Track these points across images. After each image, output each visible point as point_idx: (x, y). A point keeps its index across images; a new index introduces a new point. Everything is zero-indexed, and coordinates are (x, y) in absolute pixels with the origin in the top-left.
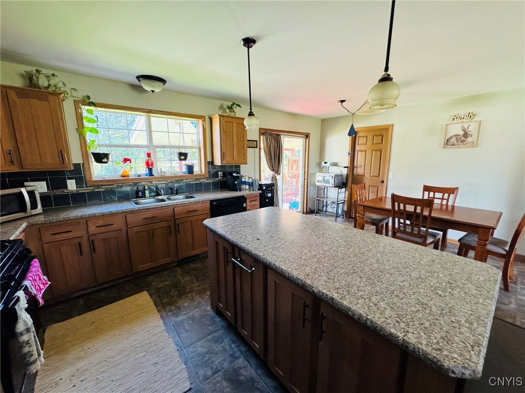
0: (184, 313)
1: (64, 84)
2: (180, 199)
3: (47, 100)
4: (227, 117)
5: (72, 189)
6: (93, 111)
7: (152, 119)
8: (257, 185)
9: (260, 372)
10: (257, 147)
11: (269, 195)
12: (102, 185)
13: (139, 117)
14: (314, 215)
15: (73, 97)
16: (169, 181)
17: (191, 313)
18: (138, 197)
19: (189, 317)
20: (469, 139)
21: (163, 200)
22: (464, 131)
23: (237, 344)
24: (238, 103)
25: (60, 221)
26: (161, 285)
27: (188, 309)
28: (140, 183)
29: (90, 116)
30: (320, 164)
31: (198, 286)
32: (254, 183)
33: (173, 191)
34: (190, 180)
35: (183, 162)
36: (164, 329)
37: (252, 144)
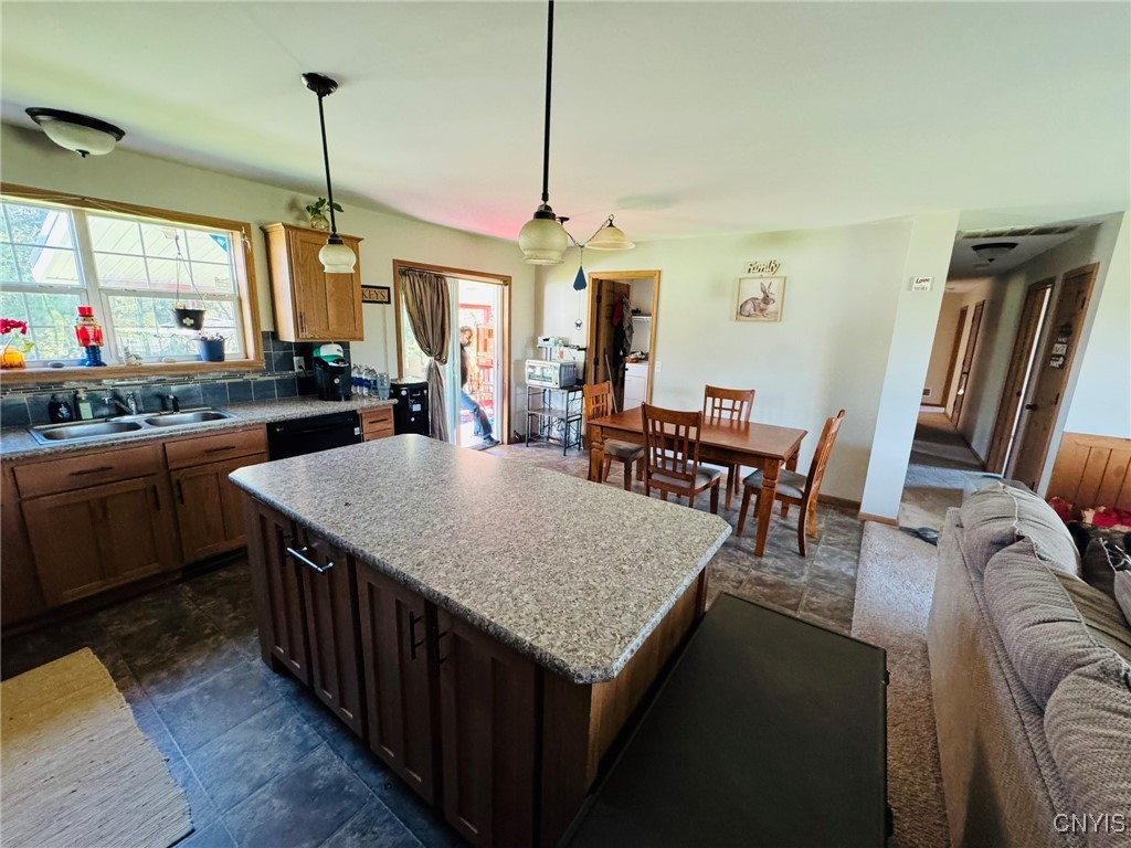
0: (193, 680)
2: (185, 422)
4: (306, 230)
7: (91, 220)
8: (386, 385)
9: (358, 763)
10: (389, 302)
11: (417, 408)
14: (524, 444)
16: (154, 378)
17: (211, 679)
18: (54, 420)
19: (205, 689)
20: (771, 308)
21: (135, 427)
22: (765, 292)
23: (317, 723)
26: (134, 629)
27: (204, 670)
28: (61, 383)
30: (534, 341)
31: (235, 618)
32: (379, 383)
33: (165, 403)
34: (216, 375)
35: (192, 333)
36: (135, 723)
37: (378, 295)
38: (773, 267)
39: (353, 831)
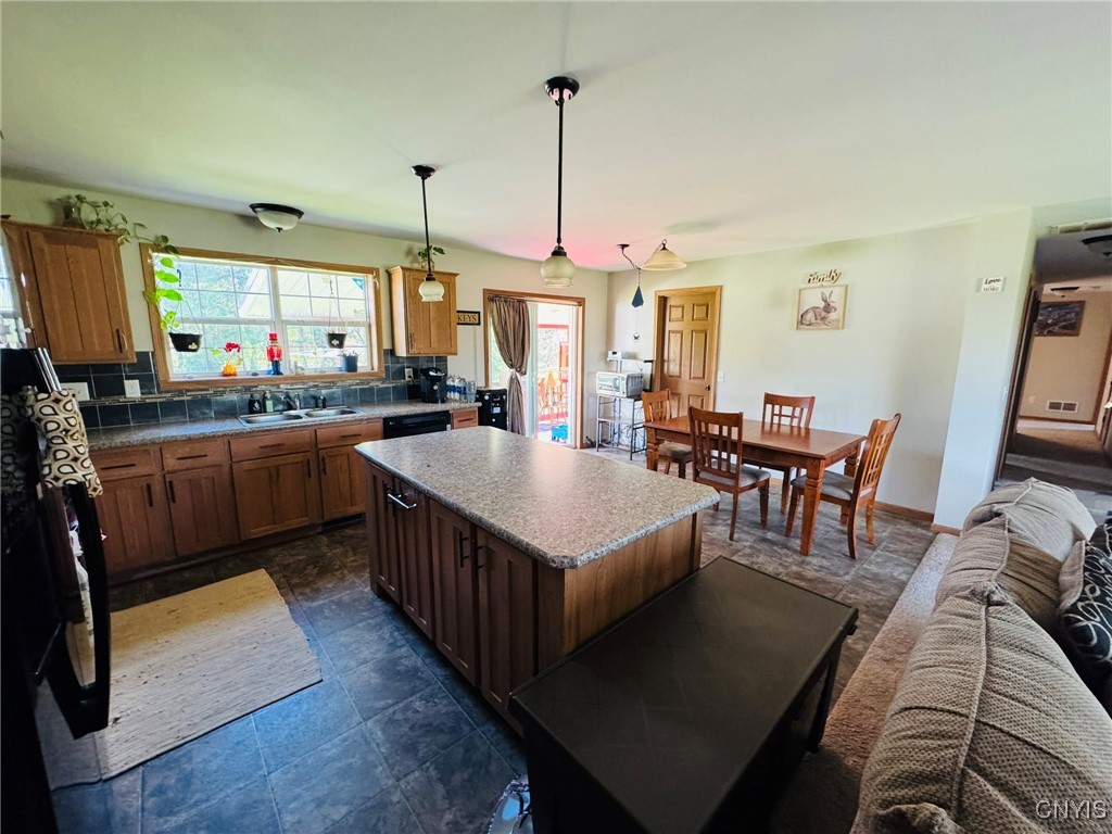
0: (325, 596)
1: (124, 219)
2: (328, 415)
3: (96, 246)
4: (417, 270)
5: (132, 396)
6: (171, 262)
7: (280, 273)
8: (474, 391)
9: (429, 661)
10: (479, 324)
11: (497, 410)
12: (187, 390)
13: (255, 270)
14: (595, 449)
15: (138, 238)
16: (311, 384)
17: (337, 597)
18: (252, 411)
19: (333, 602)
20: (833, 316)
21: (298, 417)
22: (825, 301)
23: (403, 632)
24: (438, 247)
25: (115, 448)
26: (291, 561)
27: (333, 590)
28: (256, 387)
29: (167, 270)
30: (604, 355)
31: (354, 561)
33: (319, 403)
34: (351, 382)
35: (337, 351)
36: (290, 616)
37: (471, 318)
38: (834, 276)
39: (421, 699)
